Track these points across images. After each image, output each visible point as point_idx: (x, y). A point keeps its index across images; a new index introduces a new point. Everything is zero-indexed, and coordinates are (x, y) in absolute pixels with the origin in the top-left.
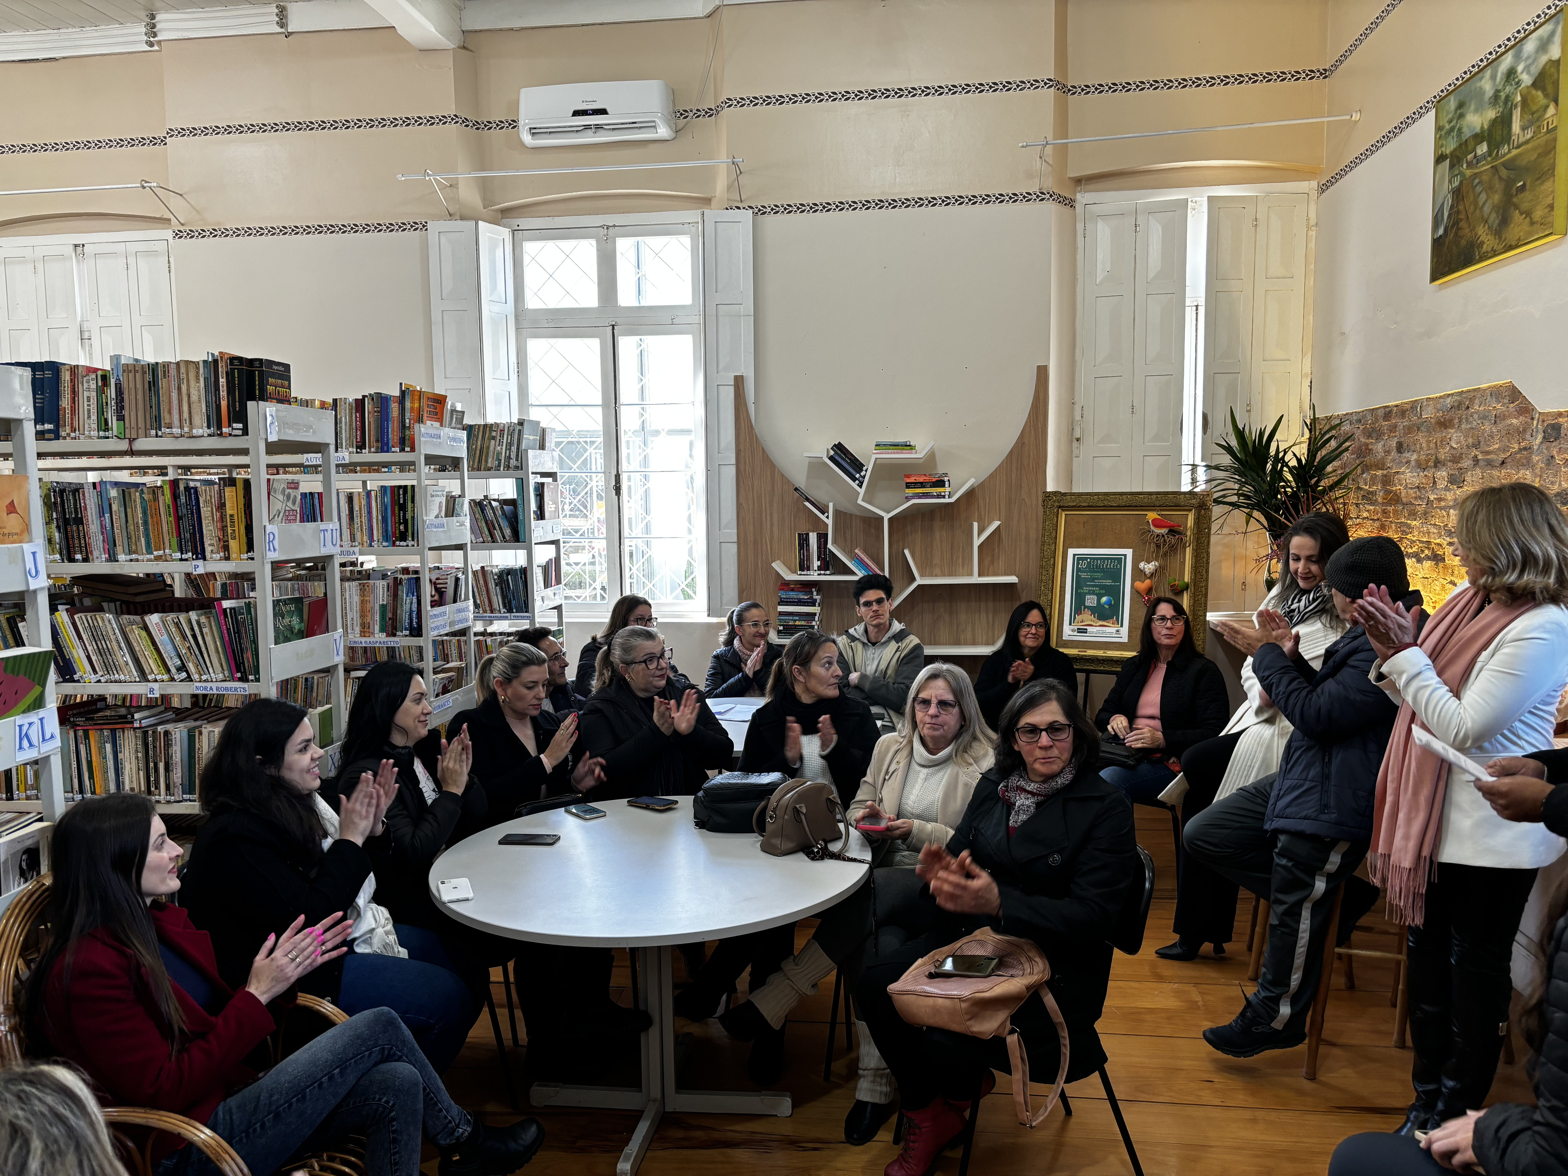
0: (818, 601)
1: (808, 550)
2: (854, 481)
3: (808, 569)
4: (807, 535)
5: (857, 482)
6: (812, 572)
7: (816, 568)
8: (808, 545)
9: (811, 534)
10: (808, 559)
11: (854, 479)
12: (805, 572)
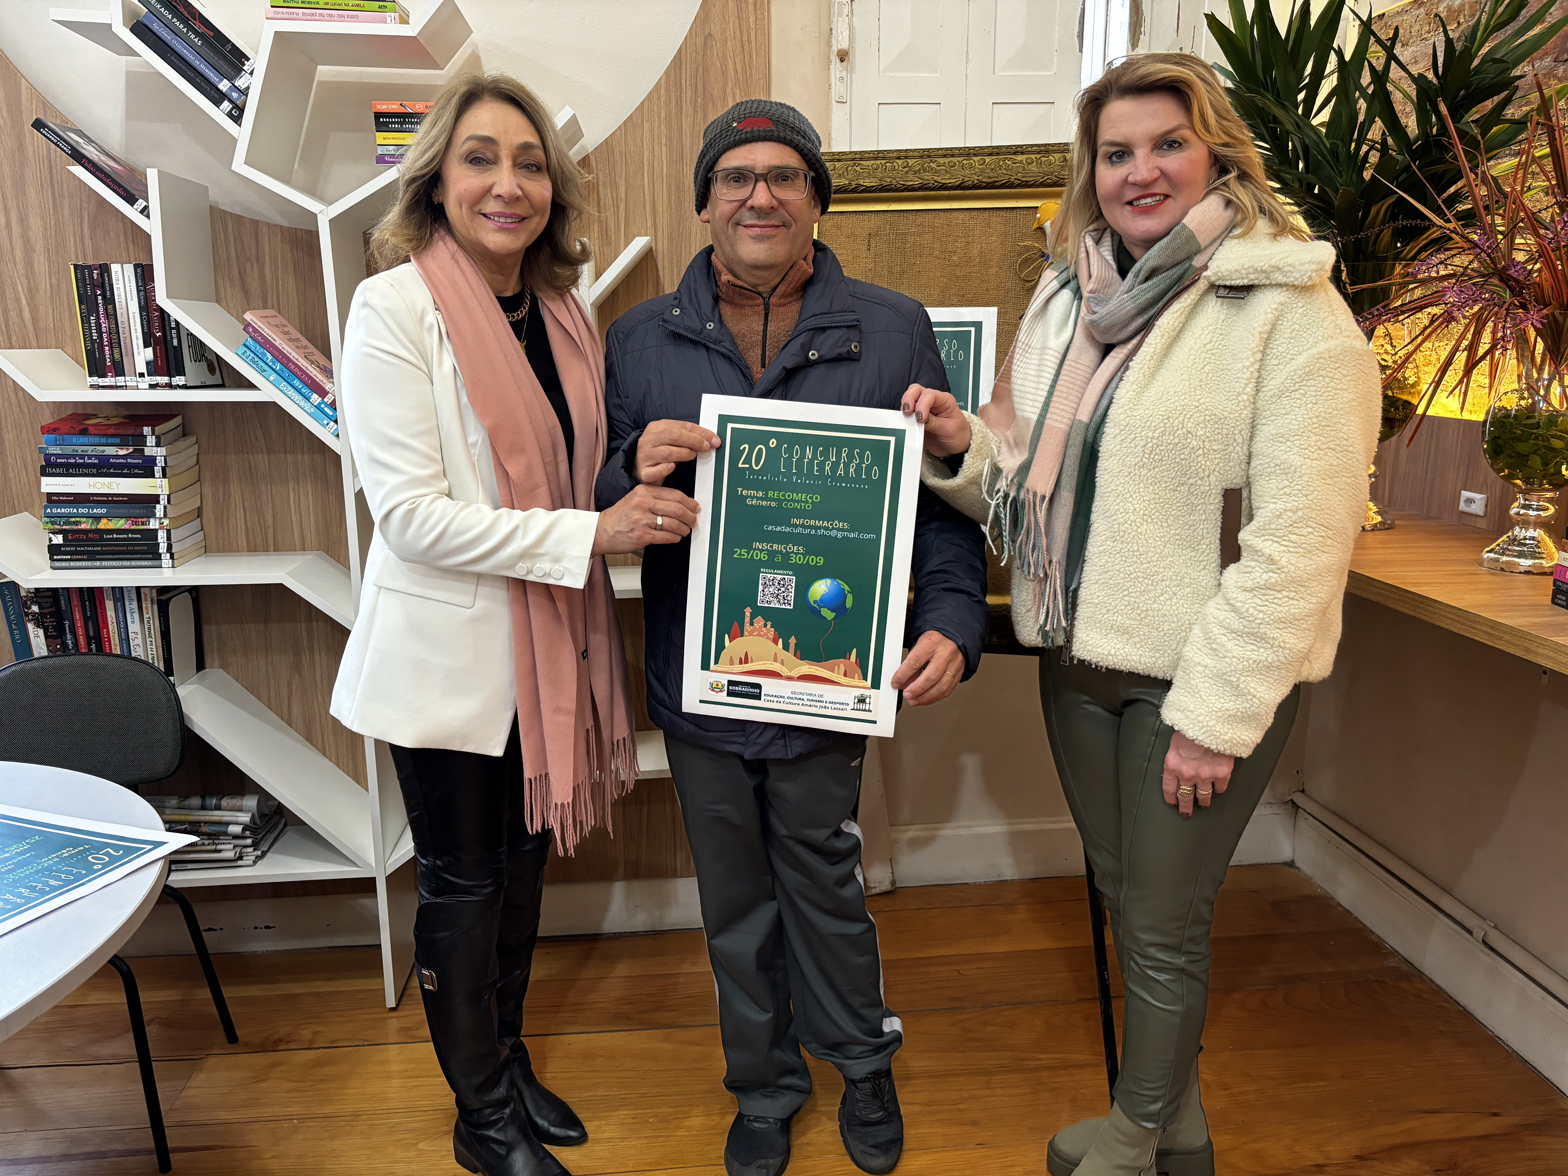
0: (160, 462)
1: (112, 316)
2: (217, 103)
3: (119, 370)
4: (105, 269)
5: (226, 105)
6: (130, 380)
7: (141, 368)
8: (110, 300)
9: (115, 268)
10: (115, 340)
11: (217, 97)
12: (109, 381)
